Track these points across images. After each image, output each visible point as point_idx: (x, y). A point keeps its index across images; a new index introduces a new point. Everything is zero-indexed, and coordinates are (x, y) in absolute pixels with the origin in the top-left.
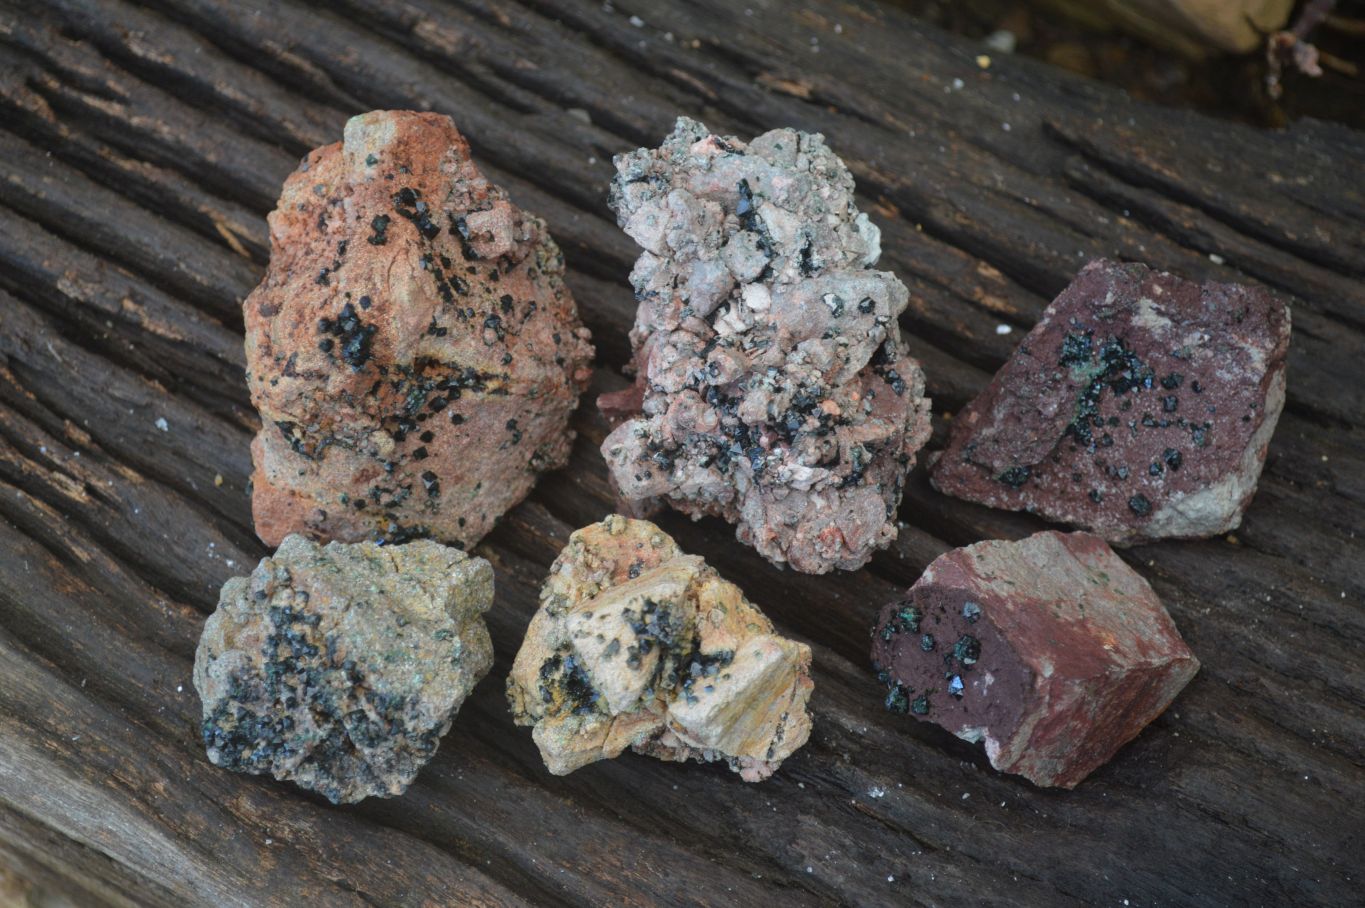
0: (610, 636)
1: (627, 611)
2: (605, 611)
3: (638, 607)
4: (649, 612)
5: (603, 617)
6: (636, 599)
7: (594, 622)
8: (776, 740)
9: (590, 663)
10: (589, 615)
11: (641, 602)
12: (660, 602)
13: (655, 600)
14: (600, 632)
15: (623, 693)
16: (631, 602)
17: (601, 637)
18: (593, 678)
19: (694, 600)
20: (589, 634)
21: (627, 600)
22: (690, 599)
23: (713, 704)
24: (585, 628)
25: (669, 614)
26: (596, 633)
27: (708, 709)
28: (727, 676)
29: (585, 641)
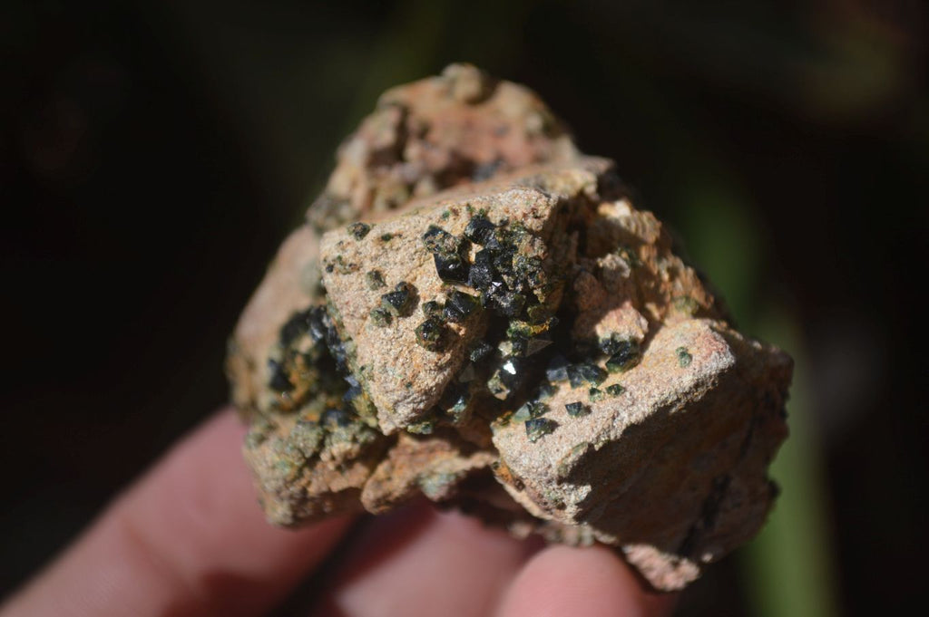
0: (393, 278)
1: (434, 230)
2: (392, 228)
3: (458, 227)
4: (477, 238)
5: (387, 238)
6: (456, 212)
7: (369, 245)
8: (700, 524)
9: (350, 326)
10: (362, 232)
11: (464, 218)
12: (504, 223)
13: (495, 218)
14: (377, 266)
15: (403, 392)
16: (445, 216)
17: (377, 277)
18: (354, 355)
19: (576, 235)
20: (355, 268)
21: (439, 212)
22: (569, 231)
23: (577, 441)
24: (348, 255)
25: (515, 249)
26: (368, 267)
27: (566, 449)
28: (617, 390)
29: (345, 279)
